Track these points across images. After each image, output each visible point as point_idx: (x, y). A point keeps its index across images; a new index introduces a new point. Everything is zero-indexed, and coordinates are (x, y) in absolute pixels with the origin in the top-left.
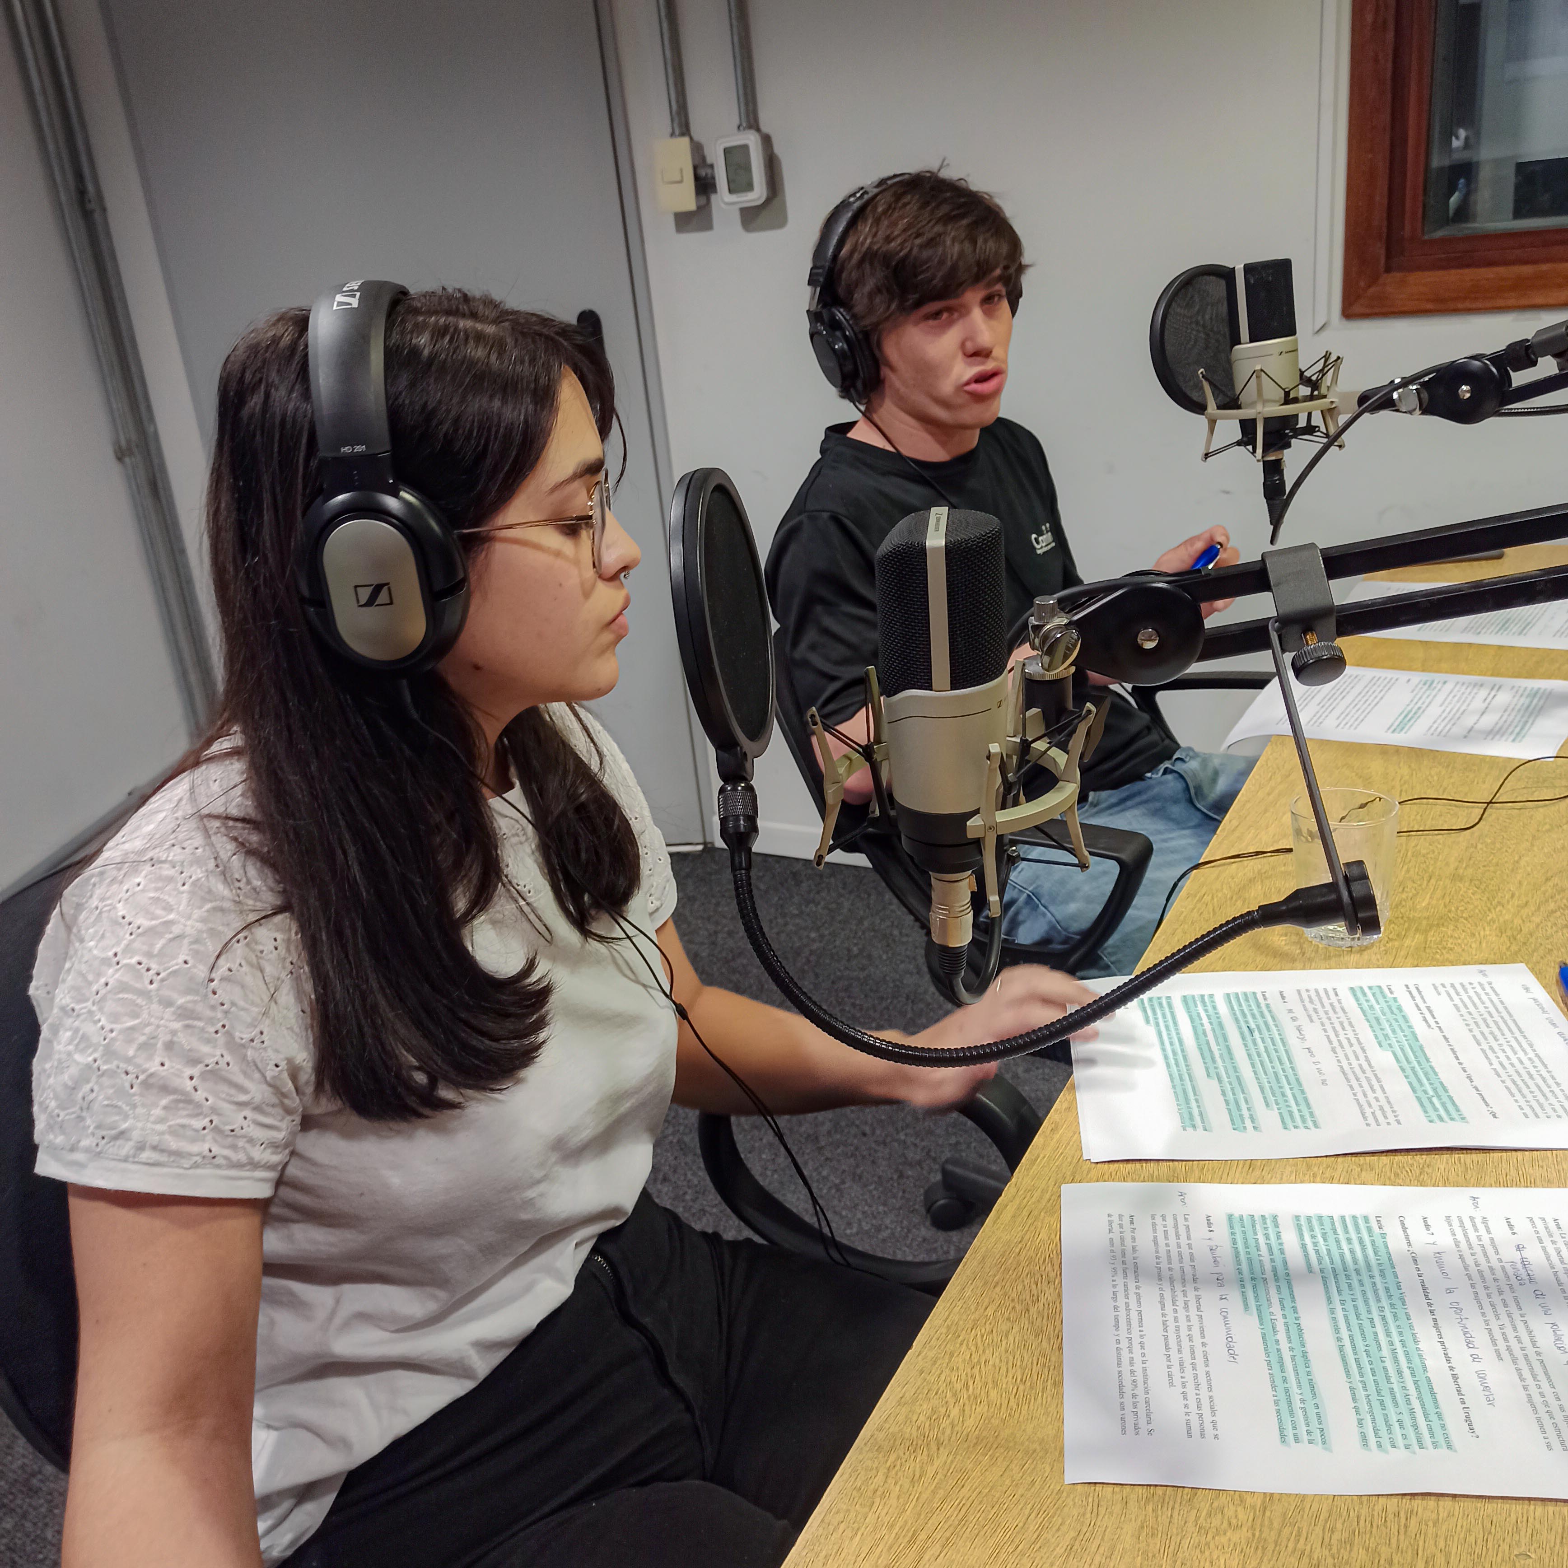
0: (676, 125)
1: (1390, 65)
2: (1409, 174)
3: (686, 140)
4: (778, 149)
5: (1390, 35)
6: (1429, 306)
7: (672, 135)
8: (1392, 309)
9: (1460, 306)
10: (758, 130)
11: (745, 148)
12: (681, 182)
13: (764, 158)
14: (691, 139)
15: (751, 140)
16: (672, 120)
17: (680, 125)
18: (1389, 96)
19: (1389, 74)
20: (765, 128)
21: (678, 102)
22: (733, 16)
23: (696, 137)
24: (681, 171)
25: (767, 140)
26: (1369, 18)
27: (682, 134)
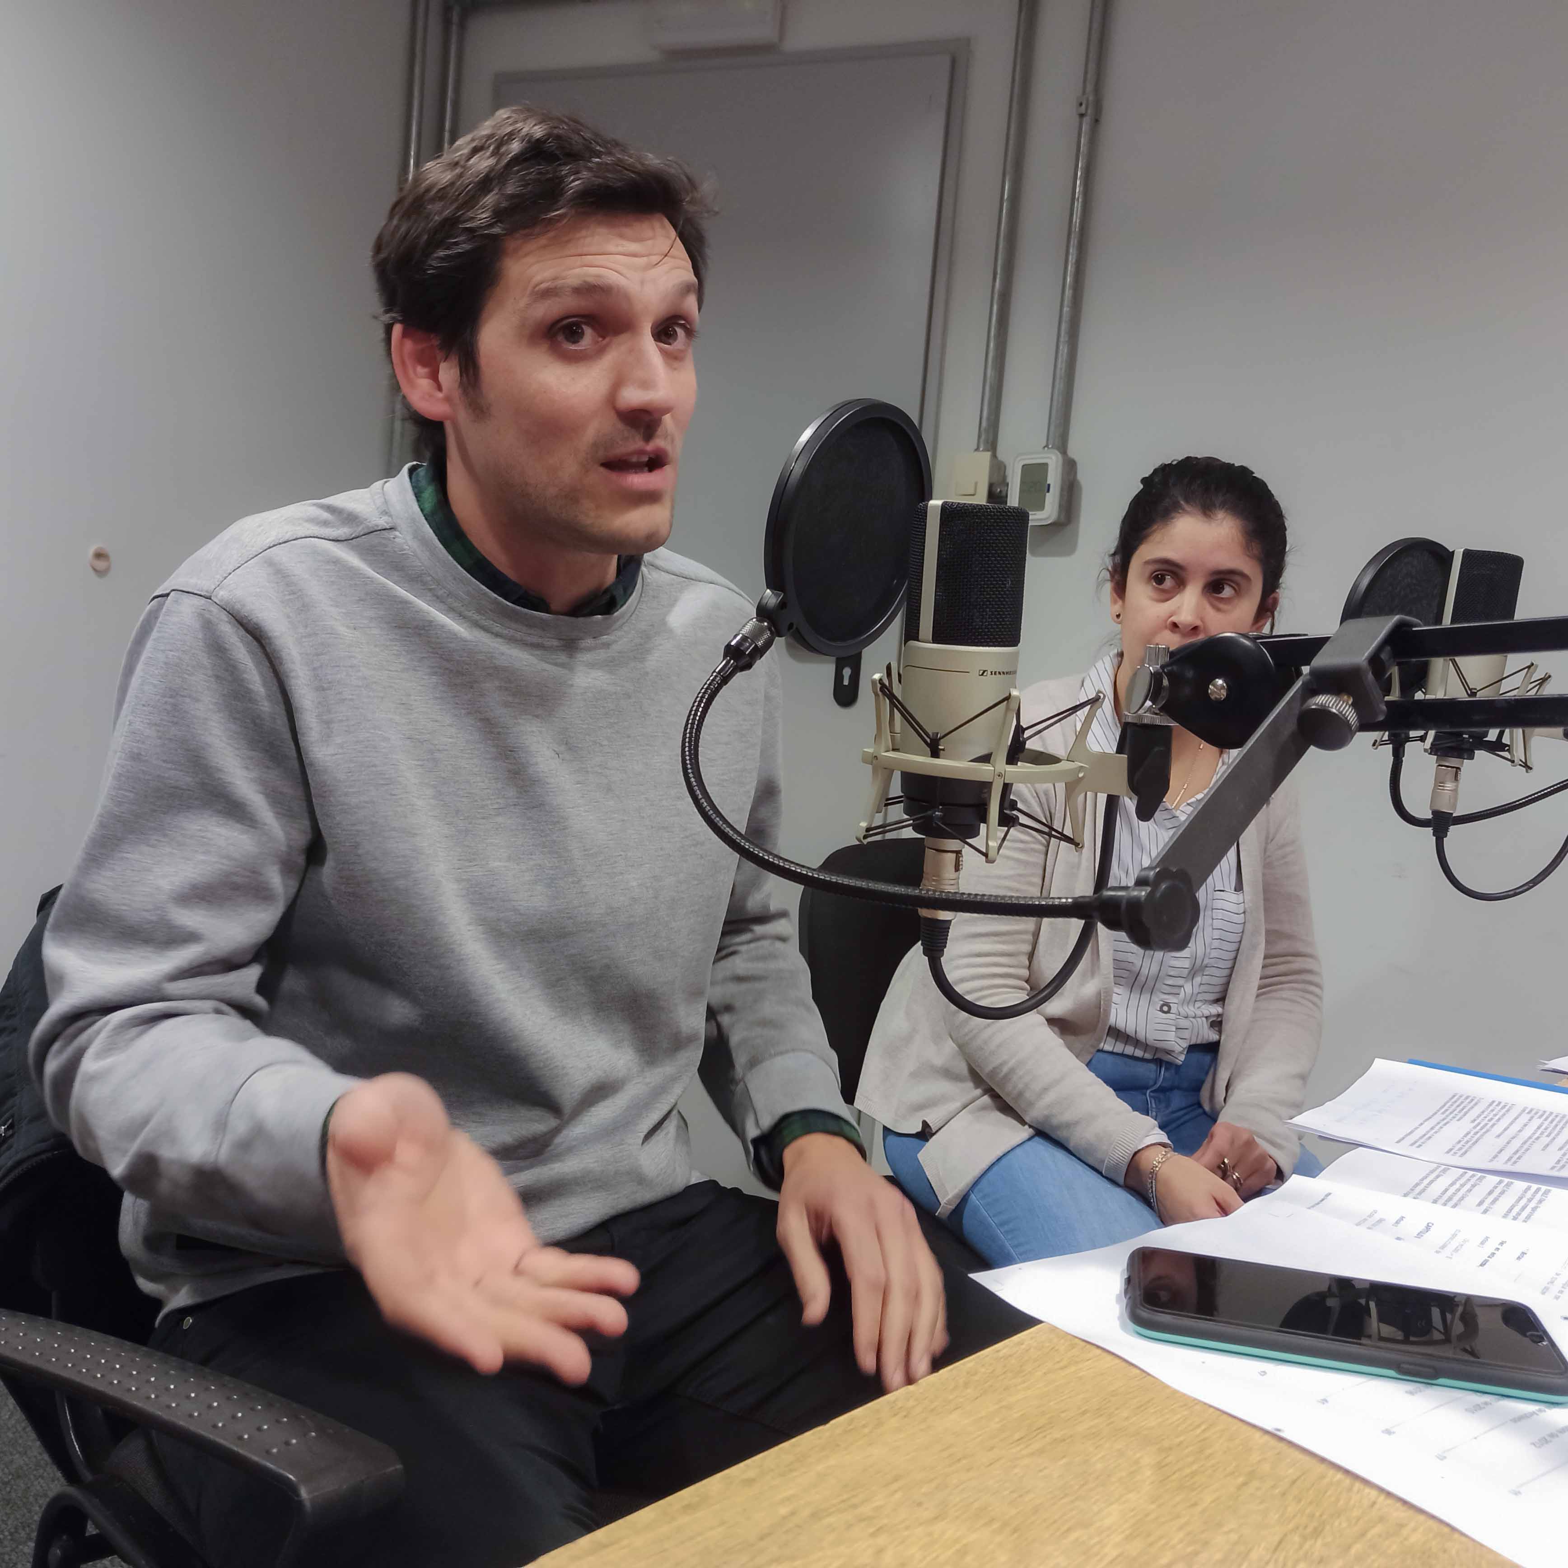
0: (982, 440)
3: (988, 454)
4: (1082, 476)
7: (977, 449)
10: (1063, 449)
11: (1044, 466)
12: (973, 495)
13: (1063, 480)
14: (994, 456)
15: (1053, 461)
16: (979, 437)
17: (986, 441)
20: (1072, 453)
21: (988, 419)
22: (1062, 339)
23: (1001, 456)
24: (976, 484)
25: (1070, 466)
27: (986, 450)
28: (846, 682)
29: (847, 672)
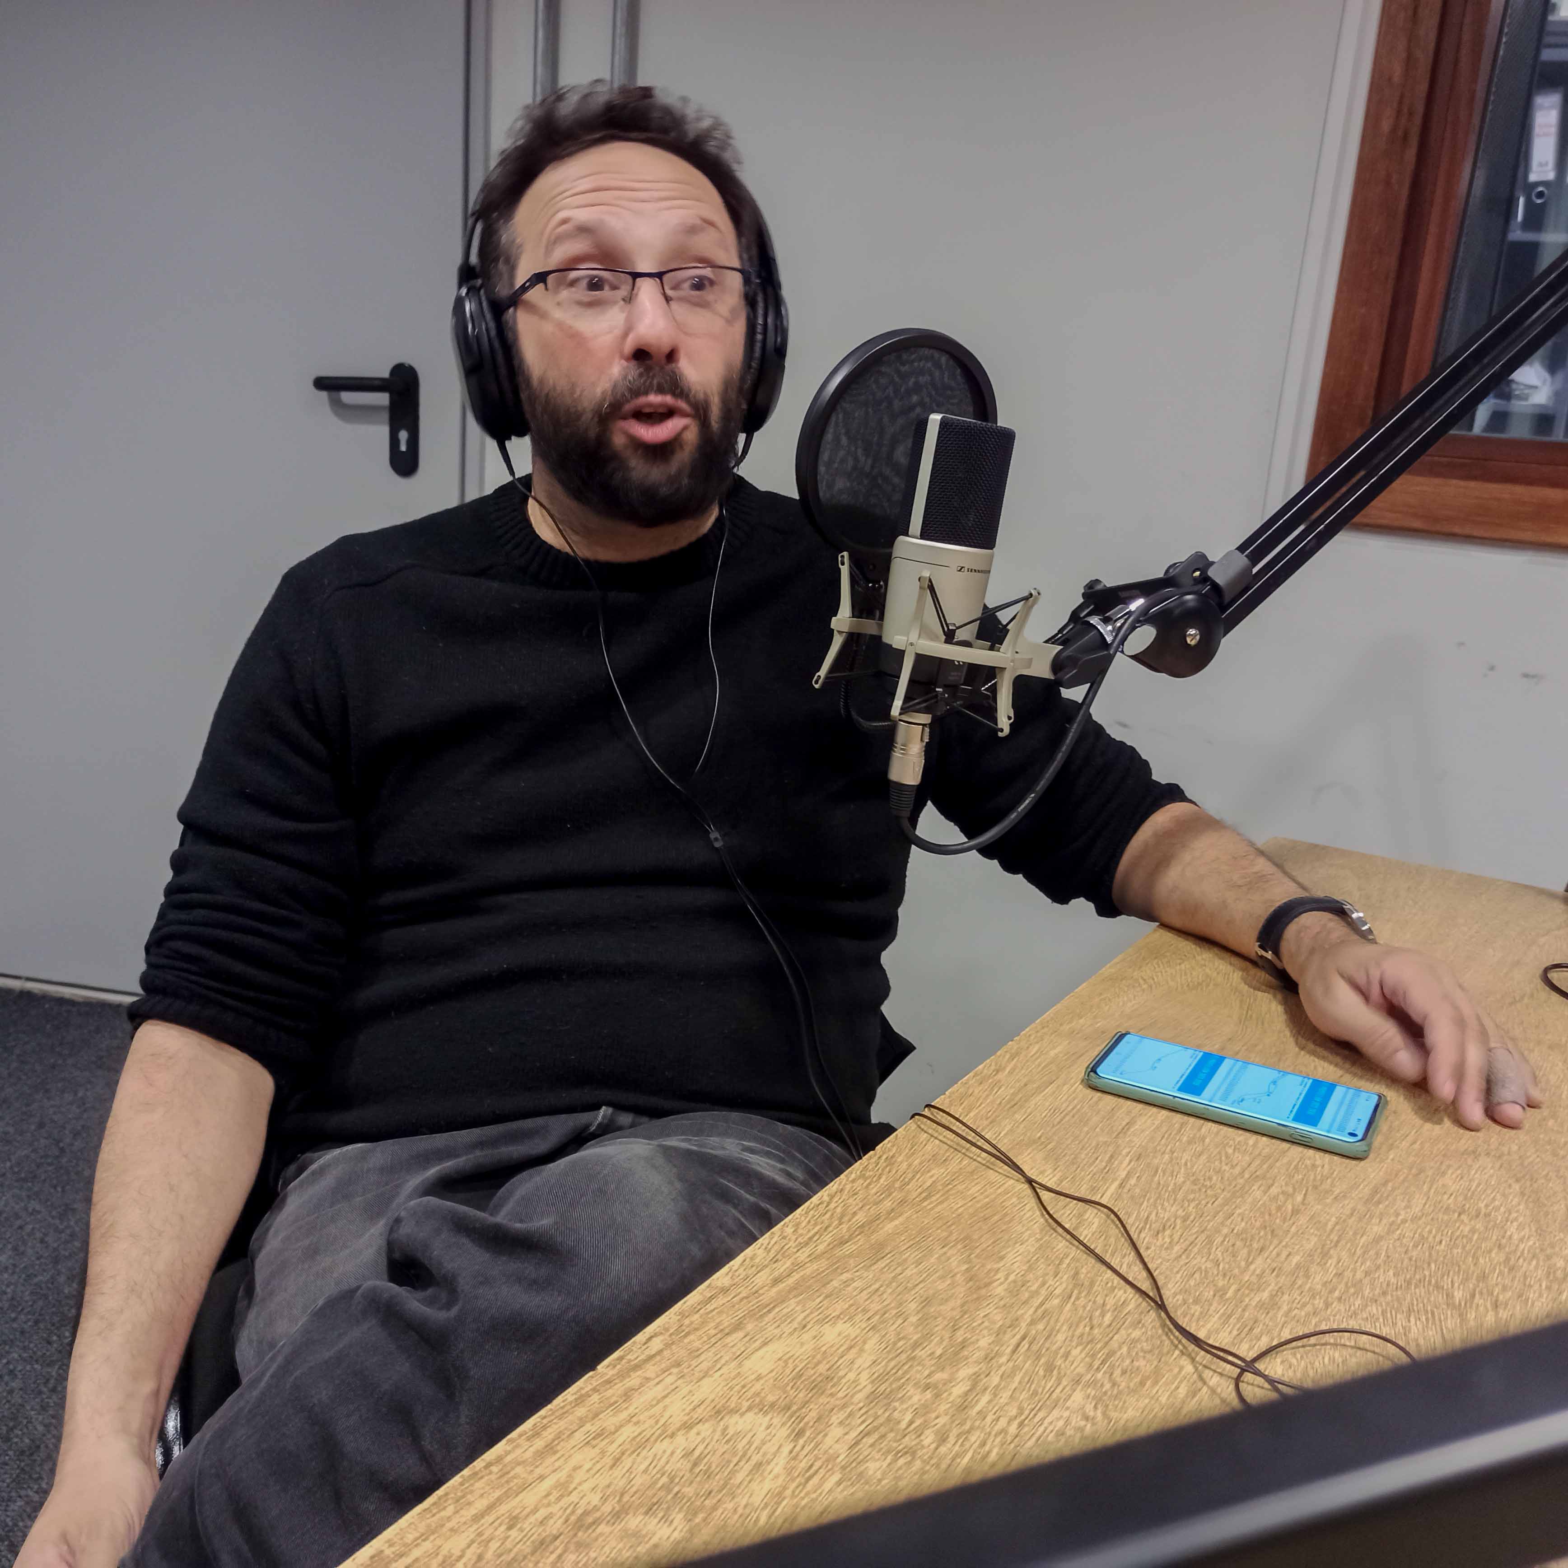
5: (1411, 155)
9: (1457, 530)
22: (618, 31)
26: (1386, 125)
28: (403, 448)
29: (403, 435)
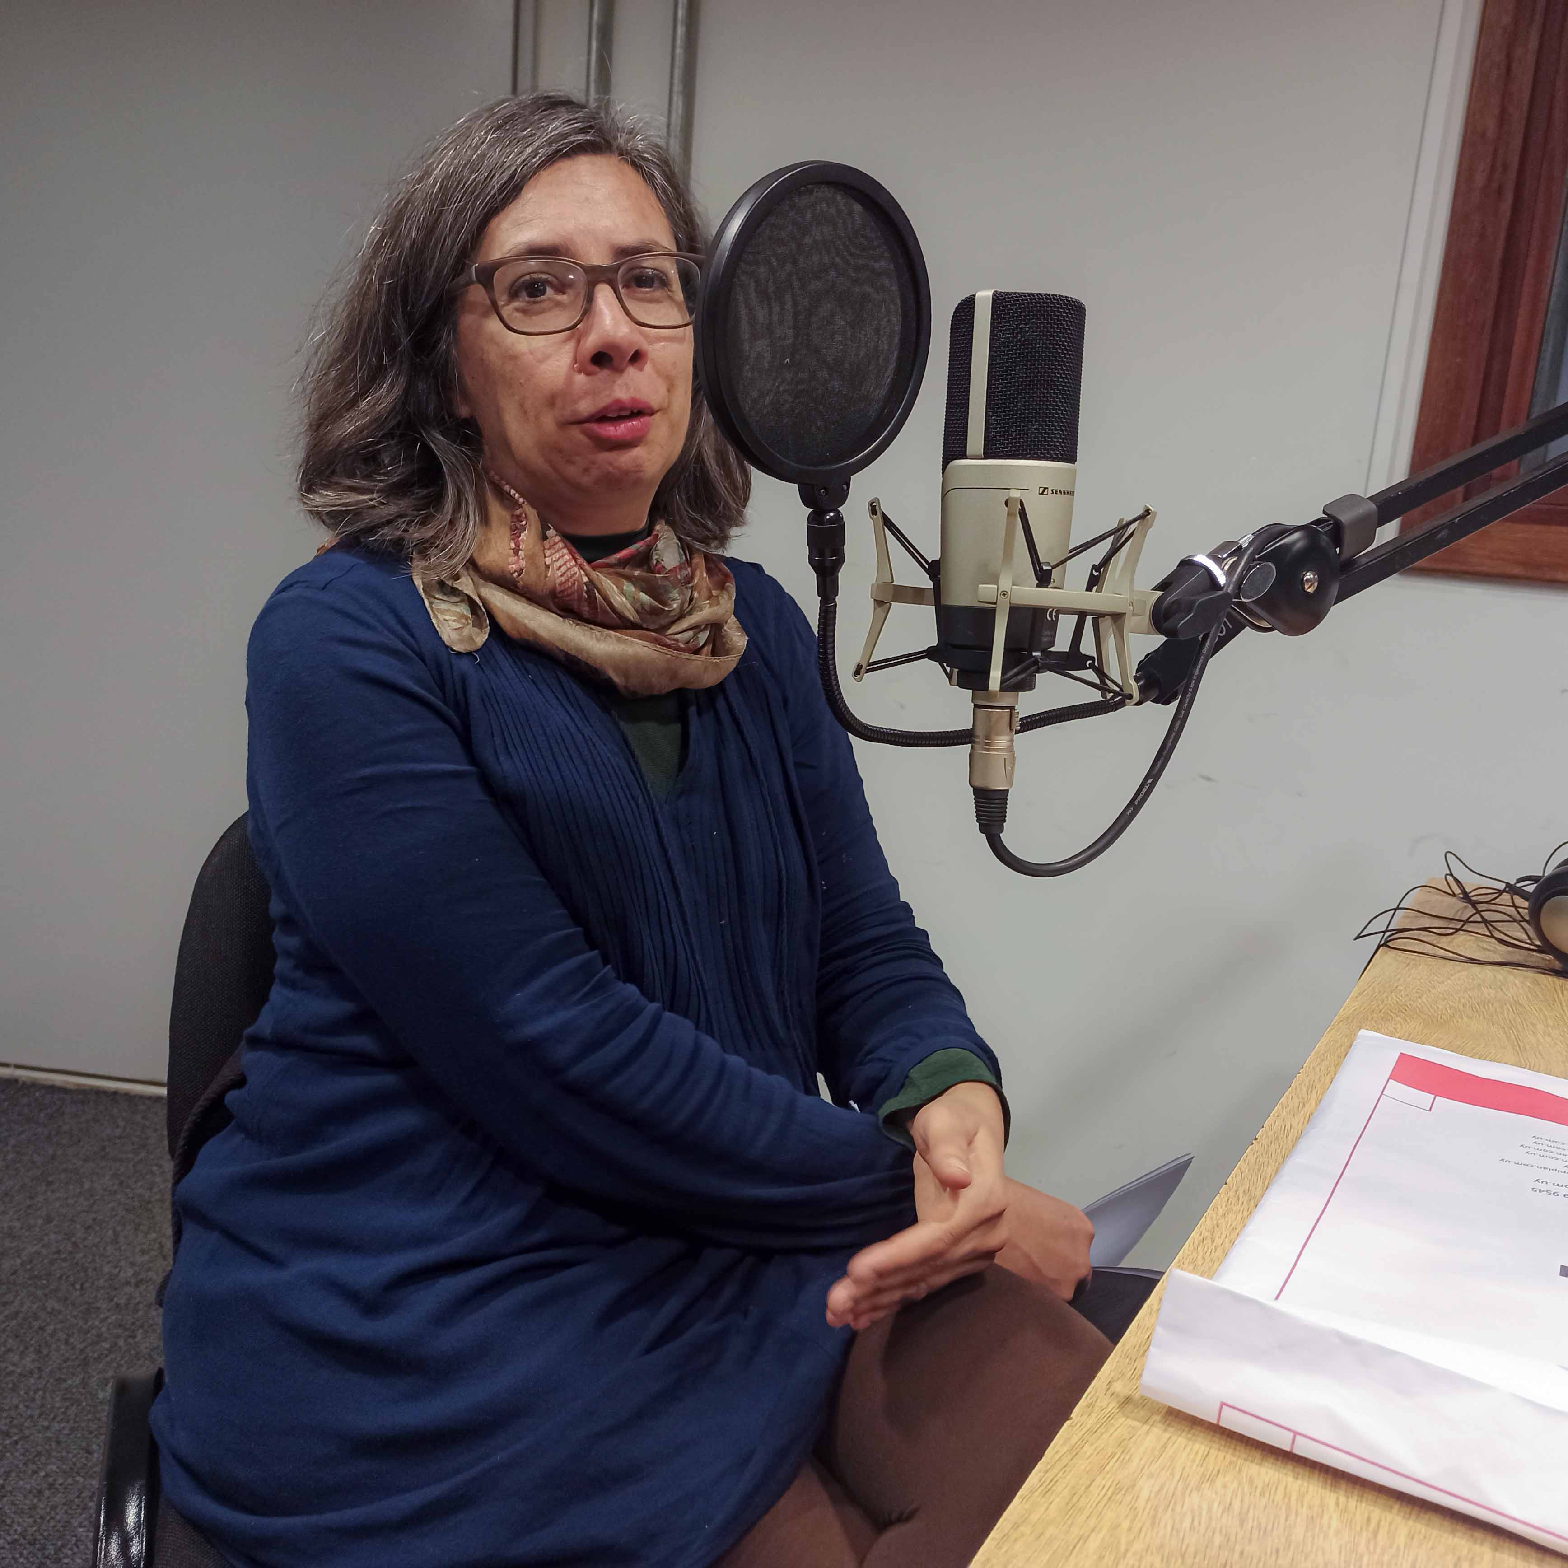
1: (1501, 244)
2: (1509, 391)
5: (1506, 206)
6: (1517, 571)
8: (1464, 568)
18: (1493, 286)
19: (1499, 255)
26: (1480, 179)
